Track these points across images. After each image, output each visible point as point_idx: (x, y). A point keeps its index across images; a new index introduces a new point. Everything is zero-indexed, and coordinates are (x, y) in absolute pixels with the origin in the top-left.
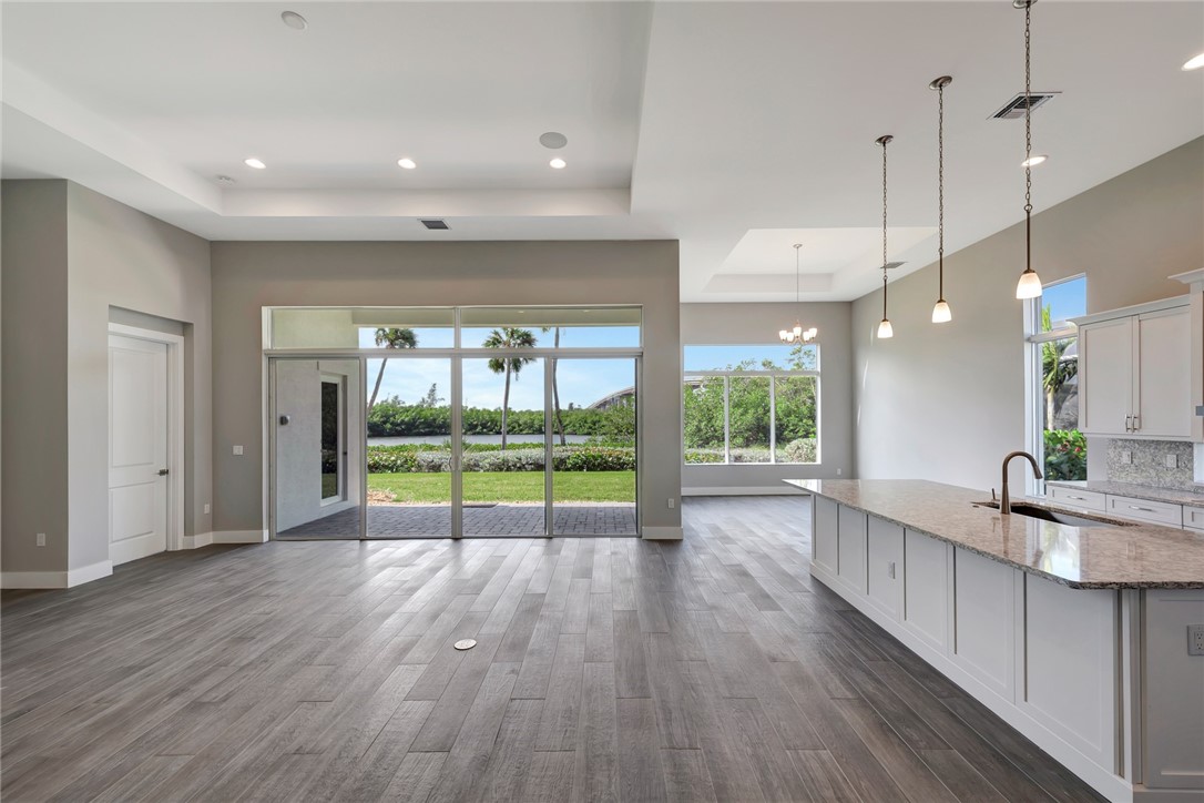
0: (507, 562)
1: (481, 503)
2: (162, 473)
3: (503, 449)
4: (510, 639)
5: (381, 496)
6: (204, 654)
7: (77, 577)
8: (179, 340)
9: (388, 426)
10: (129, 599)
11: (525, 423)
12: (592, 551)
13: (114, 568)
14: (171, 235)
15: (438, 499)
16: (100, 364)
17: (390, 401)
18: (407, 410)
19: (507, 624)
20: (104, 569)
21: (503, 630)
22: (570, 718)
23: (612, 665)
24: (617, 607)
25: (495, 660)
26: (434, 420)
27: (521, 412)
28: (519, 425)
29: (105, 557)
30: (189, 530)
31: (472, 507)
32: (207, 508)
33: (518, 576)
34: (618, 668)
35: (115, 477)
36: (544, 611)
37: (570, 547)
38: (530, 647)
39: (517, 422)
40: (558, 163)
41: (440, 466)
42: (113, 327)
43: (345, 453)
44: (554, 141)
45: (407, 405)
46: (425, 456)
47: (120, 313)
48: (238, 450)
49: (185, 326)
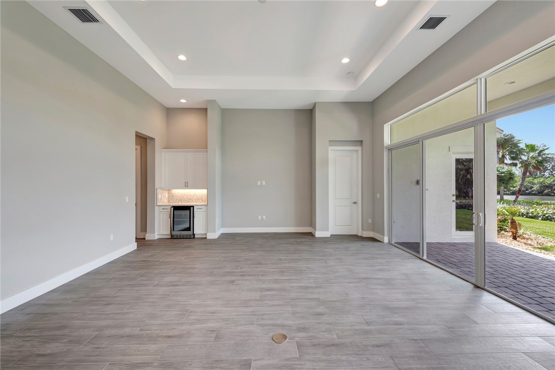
2: (355, 203)
6: (271, 270)
7: (318, 234)
8: (359, 148)
13: (331, 235)
14: (353, 106)
16: (326, 162)
20: (327, 234)
29: (328, 230)
30: (363, 229)
32: (370, 221)
35: (333, 203)
42: (330, 148)
47: (333, 142)
48: (378, 196)
49: (361, 141)
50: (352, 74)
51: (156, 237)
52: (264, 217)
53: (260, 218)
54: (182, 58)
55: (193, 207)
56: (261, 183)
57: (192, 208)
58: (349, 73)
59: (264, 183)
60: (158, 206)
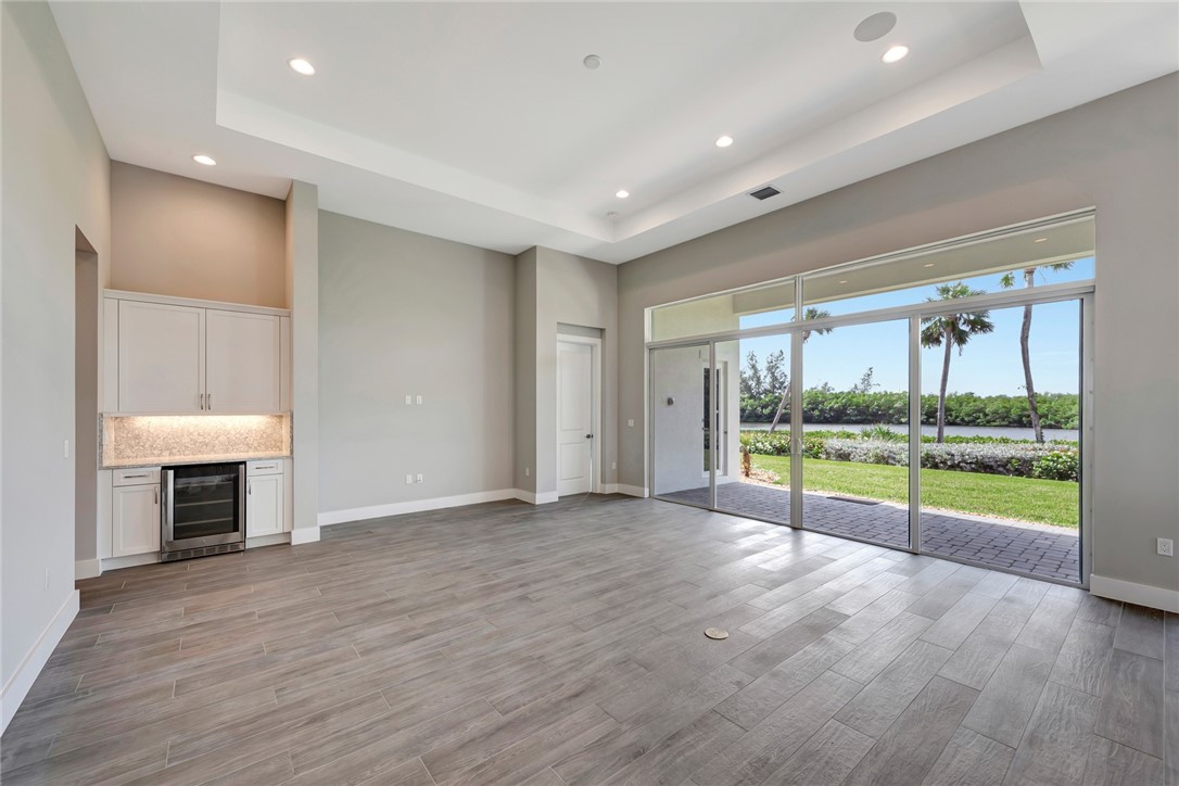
0: (832, 567)
1: (864, 498)
2: (588, 436)
3: (939, 441)
4: (764, 649)
5: (765, 477)
6: (554, 566)
7: (542, 498)
8: (598, 341)
9: (816, 413)
10: (552, 518)
11: (995, 412)
12: (968, 587)
13: (560, 498)
14: (593, 266)
15: (818, 487)
16: (552, 362)
17: (820, 388)
18: (837, 396)
19: (774, 631)
20: (553, 497)
21: (764, 636)
22: (756, 770)
23: (870, 743)
24: (947, 672)
25: (730, 663)
26: (868, 407)
27: (990, 398)
28: (986, 415)
29: (555, 489)
30: (603, 481)
31: (848, 501)
32: (614, 466)
33: (833, 586)
34: (875, 752)
35: (561, 438)
36: (831, 636)
37: (940, 571)
38: (778, 667)
39: (980, 411)
40: (896, 54)
41: (849, 454)
42: (560, 337)
43: (726, 433)
44: (877, 26)
45: (837, 391)
46: (834, 443)
47: (564, 327)
48: (631, 423)
49: (602, 331)
50: (614, 217)
51: (102, 568)
52: (420, 476)
53: (410, 479)
54: (302, 66)
55: (245, 463)
56: (414, 400)
57: (242, 467)
58: (612, 213)
59: (419, 399)
60: (108, 468)
